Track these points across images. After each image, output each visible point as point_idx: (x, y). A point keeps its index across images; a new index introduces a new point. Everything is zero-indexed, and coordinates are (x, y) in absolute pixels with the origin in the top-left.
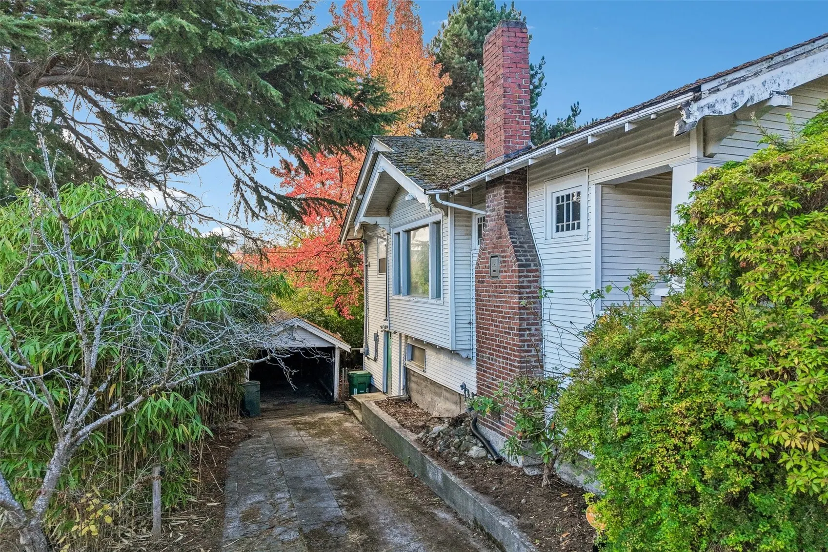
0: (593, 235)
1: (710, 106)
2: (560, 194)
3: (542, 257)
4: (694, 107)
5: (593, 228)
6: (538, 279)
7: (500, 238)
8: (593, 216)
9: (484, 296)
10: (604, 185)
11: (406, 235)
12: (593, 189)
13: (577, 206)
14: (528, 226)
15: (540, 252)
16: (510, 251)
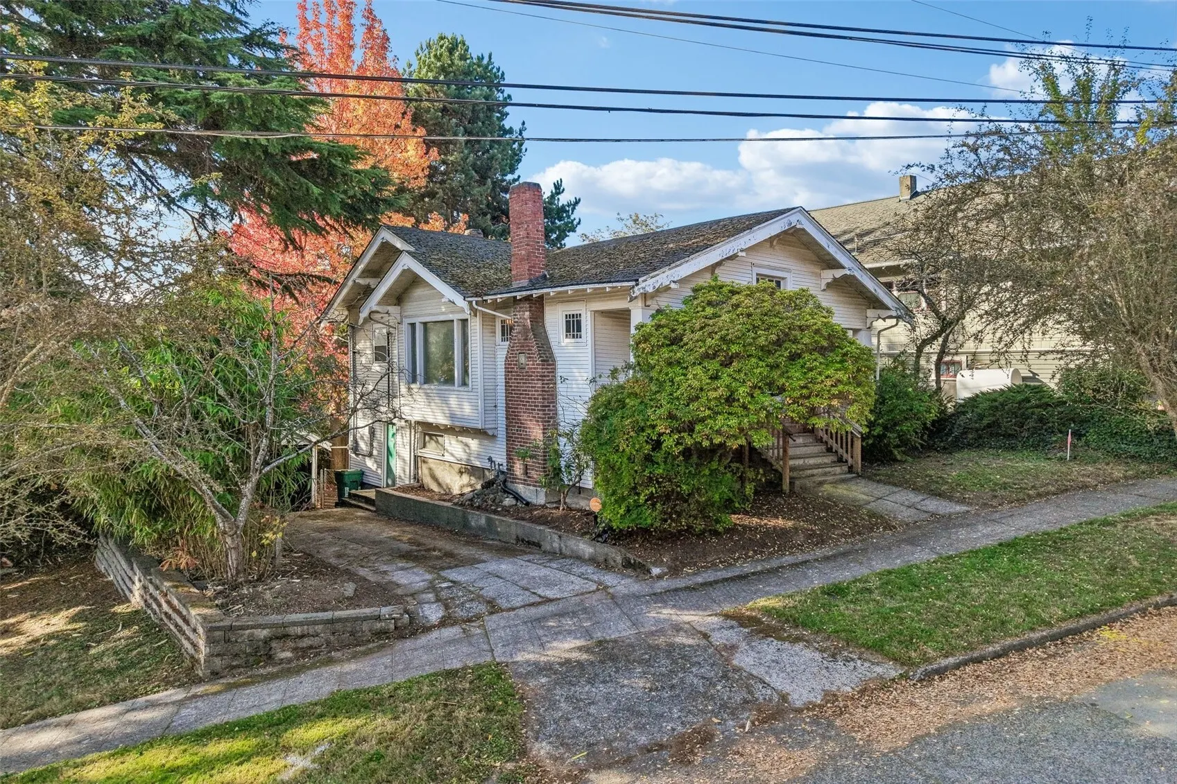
0: (589, 343)
1: (644, 288)
2: (568, 313)
3: (556, 355)
4: (636, 288)
5: (589, 339)
6: (554, 371)
7: (526, 339)
8: (589, 330)
9: (513, 383)
10: (596, 312)
11: (422, 326)
12: (589, 313)
13: (579, 323)
14: (545, 332)
15: (554, 351)
16: (535, 349)
